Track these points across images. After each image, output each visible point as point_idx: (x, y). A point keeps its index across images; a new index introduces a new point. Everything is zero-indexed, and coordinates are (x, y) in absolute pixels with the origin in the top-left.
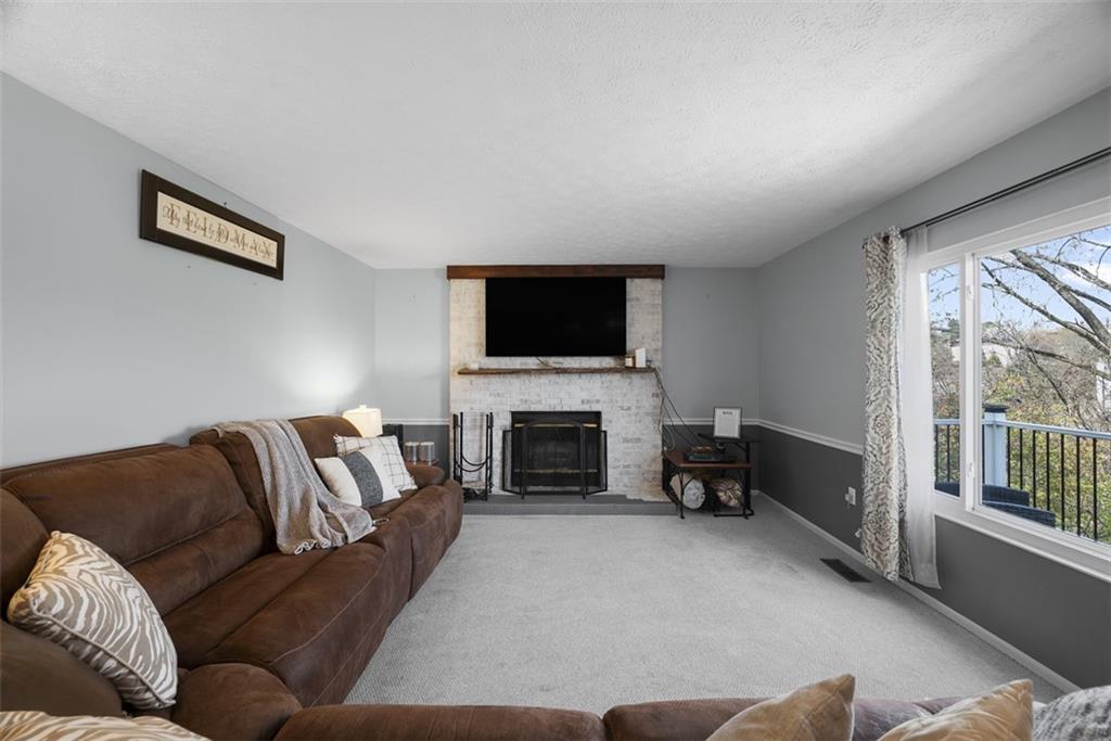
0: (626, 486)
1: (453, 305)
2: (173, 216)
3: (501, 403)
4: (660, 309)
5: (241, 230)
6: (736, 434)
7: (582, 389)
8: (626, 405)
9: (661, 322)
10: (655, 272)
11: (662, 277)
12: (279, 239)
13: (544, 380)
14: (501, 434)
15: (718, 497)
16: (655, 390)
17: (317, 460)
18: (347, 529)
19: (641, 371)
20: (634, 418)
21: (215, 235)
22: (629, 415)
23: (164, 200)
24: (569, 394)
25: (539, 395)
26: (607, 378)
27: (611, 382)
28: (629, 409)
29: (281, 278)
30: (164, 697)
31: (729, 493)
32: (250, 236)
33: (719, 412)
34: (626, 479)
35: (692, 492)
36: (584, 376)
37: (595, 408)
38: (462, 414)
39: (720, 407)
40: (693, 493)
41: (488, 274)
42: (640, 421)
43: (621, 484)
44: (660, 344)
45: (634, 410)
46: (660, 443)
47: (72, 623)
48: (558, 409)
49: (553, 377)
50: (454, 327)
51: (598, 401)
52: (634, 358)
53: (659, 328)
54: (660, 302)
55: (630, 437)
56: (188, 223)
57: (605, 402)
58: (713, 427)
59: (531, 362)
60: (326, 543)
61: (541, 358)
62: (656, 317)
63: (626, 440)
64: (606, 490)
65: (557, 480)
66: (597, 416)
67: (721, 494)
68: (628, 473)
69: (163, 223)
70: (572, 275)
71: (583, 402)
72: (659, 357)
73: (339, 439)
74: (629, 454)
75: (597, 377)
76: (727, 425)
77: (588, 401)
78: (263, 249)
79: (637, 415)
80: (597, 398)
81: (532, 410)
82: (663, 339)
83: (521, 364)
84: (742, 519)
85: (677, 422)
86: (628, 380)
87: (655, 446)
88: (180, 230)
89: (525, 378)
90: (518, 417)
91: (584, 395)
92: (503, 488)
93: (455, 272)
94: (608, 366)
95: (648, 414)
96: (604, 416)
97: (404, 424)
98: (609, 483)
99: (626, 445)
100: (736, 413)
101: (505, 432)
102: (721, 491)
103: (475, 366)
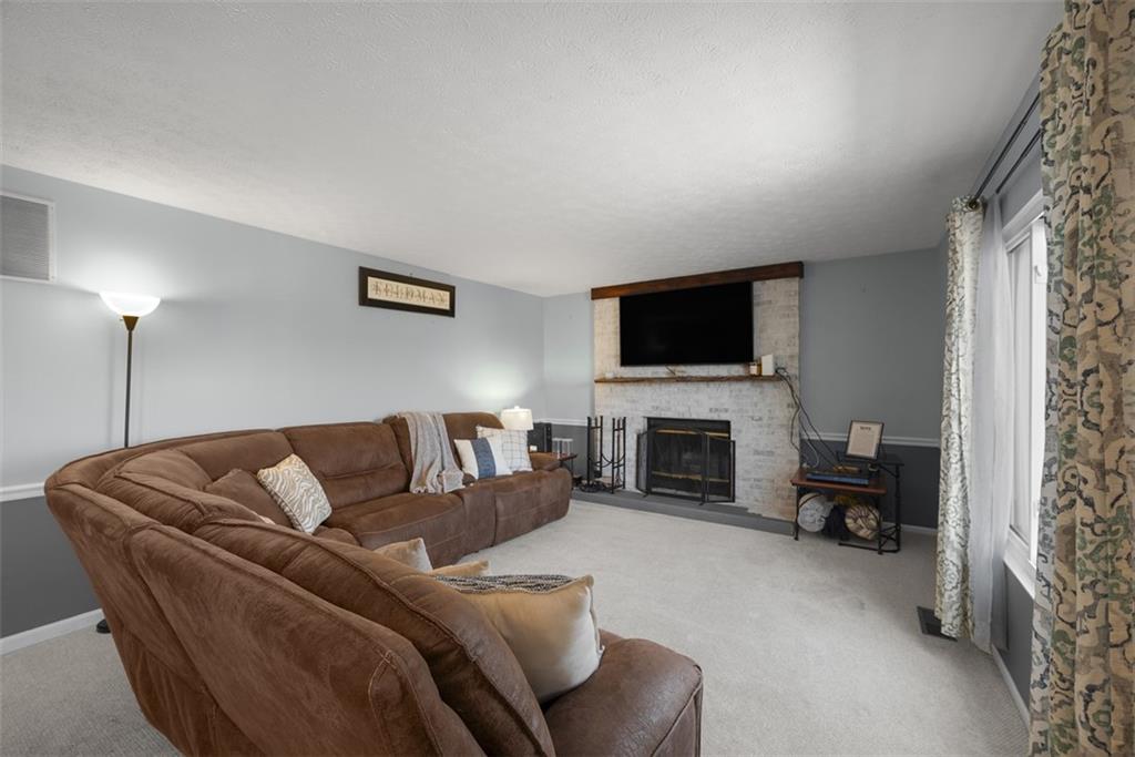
0: (757, 500)
1: (597, 322)
2: (377, 289)
3: (636, 410)
4: (797, 312)
5: (422, 289)
6: (872, 454)
7: (710, 398)
8: (757, 415)
9: (798, 325)
10: (793, 270)
11: (801, 275)
12: (451, 290)
13: (674, 388)
14: (635, 437)
15: (845, 525)
16: (790, 400)
17: (456, 441)
18: (445, 484)
19: (769, 379)
20: (766, 429)
21: (404, 296)
22: (761, 426)
23: (371, 281)
24: (697, 402)
25: (669, 402)
26: (736, 386)
27: (740, 391)
28: (760, 419)
29: (453, 316)
30: (307, 531)
31: (860, 521)
32: (429, 292)
33: (856, 426)
34: (756, 493)
35: (809, 512)
36: (712, 384)
37: (724, 417)
38: (602, 417)
39: (858, 421)
40: (813, 513)
41: (623, 293)
42: (773, 433)
43: (752, 498)
44: (797, 350)
45: (765, 421)
46: (796, 458)
47: (275, 487)
48: (687, 416)
49: (682, 386)
50: (598, 342)
51: (726, 410)
52: (760, 365)
53: (795, 330)
54: (797, 303)
55: (760, 449)
56: (386, 291)
57: (734, 411)
58: (846, 444)
59: (661, 371)
60: (431, 490)
61: (670, 367)
62: (792, 320)
63: (757, 452)
64: (734, 501)
65: (689, 485)
66: (725, 426)
67: (848, 521)
68: (759, 487)
69: (372, 295)
70: (698, 285)
71: (711, 410)
72: (796, 363)
73: (480, 429)
74: (760, 467)
75: (725, 386)
76: (864, 442)
77: (717, 410)
78: (440, 299)
79: (769, 426)
80: (726, 407)
81: (663, 416)
82: (800, 345)
83: (653, 373)
84: (875, 554)
85: (814, 437)
86: (759, 390)
87: (791, 462)
88: (382, 297)
89: (656, 386)
90: (652, 422)
91: (712, 404)
92: (637, 487)
93: (598, 294)
94: (736, 374)
95: (782, 426)
96: (733, 426)
97: (553, 423)
98: (737, 494)
99: (757, 457)
100: (876, 429)
101: (639, 437)
102: (850, 518)
103: (609, 376)
